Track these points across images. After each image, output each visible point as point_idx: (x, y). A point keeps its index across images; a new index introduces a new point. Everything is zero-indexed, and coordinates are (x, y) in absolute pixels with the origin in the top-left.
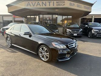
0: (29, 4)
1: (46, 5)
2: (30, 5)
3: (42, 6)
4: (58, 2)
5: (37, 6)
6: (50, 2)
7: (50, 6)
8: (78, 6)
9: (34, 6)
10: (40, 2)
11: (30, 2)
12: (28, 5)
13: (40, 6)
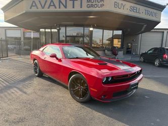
0: (34, 4)
1: (66, 7)
2: (36, 6)
4: (90, 1)
5: (49, 8)
7: (73, 7)
8: (132, 10)
9: (43, 8)
11: (37, 1)
12: (32, 6)
13: (56, 8)
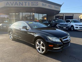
2: (9, 4)
3: (20, 5)
4: (32, 3)
5: (15, 5)
6: (26, 2)
7: (26, 5)
8: (49, 6)
9: (12, 5)
10: (18, 2)
11: (9, 2)
12: (7, 4)
